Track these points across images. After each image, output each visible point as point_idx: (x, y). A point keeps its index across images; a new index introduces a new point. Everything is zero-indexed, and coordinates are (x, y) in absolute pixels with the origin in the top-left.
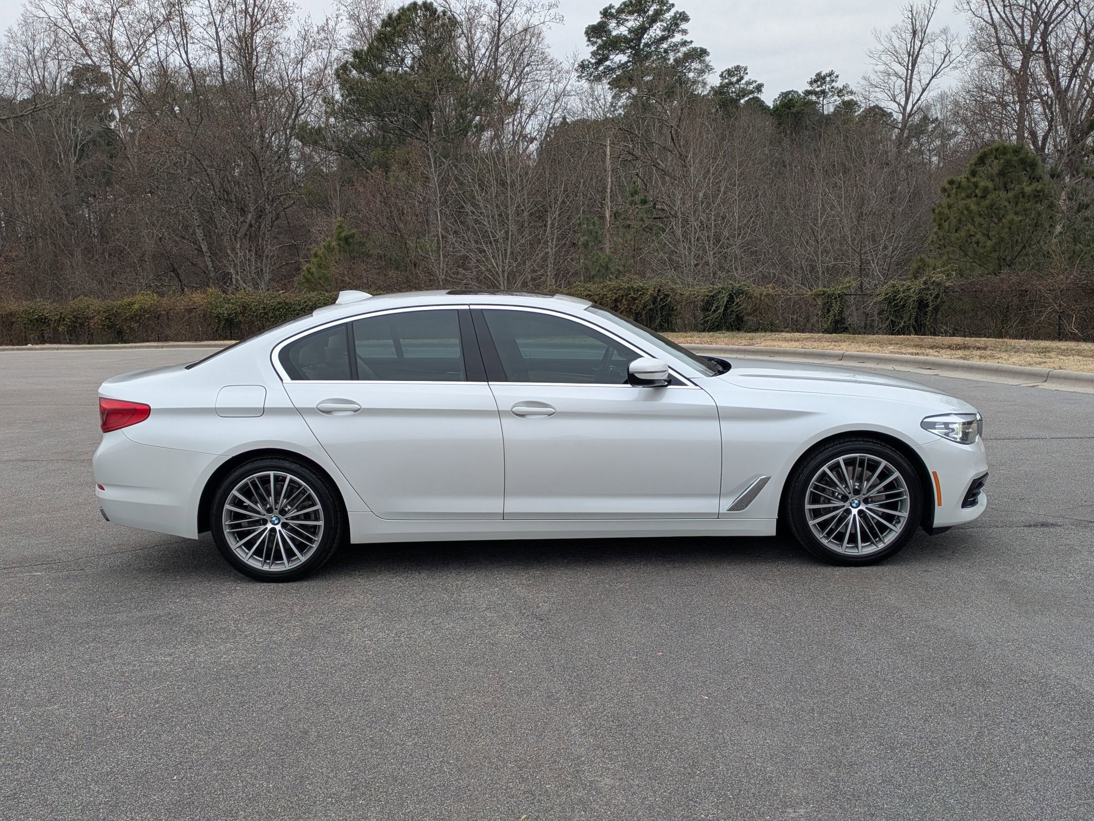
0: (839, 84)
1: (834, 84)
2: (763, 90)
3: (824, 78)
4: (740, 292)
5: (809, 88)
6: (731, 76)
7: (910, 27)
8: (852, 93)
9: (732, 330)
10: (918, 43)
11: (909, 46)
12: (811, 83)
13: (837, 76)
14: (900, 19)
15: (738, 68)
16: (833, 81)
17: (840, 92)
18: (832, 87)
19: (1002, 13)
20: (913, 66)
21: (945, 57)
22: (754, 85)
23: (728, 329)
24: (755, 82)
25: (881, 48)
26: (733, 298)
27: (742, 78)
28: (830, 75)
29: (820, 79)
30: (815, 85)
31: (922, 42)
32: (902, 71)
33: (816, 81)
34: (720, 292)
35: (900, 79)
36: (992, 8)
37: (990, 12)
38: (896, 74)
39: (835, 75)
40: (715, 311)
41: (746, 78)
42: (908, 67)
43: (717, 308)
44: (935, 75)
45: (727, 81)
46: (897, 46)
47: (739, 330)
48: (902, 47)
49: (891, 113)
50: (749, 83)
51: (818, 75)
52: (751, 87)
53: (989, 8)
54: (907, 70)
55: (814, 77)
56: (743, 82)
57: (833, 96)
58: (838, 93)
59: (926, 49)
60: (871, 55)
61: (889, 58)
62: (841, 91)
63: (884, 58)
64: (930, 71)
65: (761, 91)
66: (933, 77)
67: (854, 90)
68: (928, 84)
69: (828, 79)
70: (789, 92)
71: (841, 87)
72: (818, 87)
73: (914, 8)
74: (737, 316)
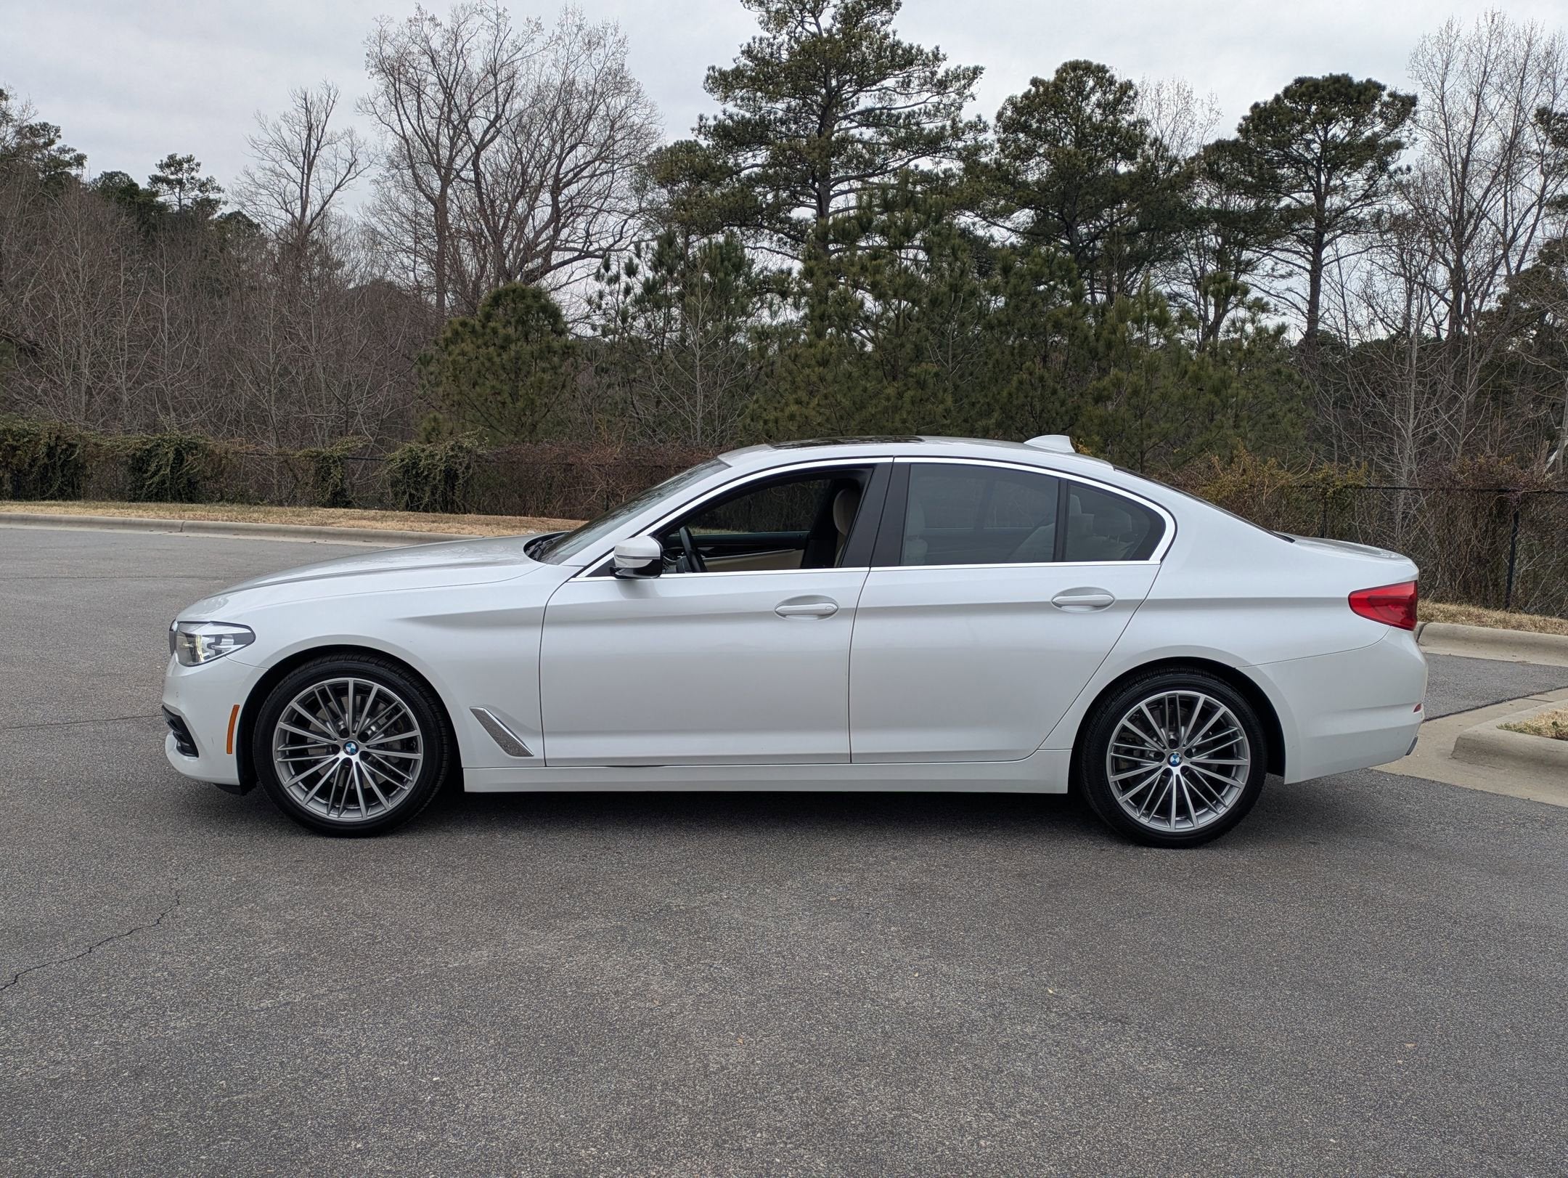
0: (201, 175)
1: (194, 174)
2: (85, 163)
3: (180, 163)
4: (193, 447)
5: (160, 174)
6: (36, 136)
7: (304, 119)
8: (219, 190)
9: (182, 501)
10: (314, 143)
11: (304, 143)
12: (161, 167)
13: (198, 165)
14: (293, 108)
15: (45, 126)
16: (193, 169)
17: (203, 186)
18: (192, 178)
19: (416, 126)
20: (310, 169)
21: (351, 166)
22: (72, 155)
23: (174, 499)
24: (74, 150)
25: (268, 139)
26: (181, 454)
27: (52, 142)
28: (189, 160)
29: (173, 163)
30: (167, 171)
31: (319, 143)
32: (295, 173)
33: (168, 166)
34: (159, 445)
35: (292, 184)
36: (404, 117)
37: (400, 120)
38: (288, 177)
39: (195, 162)
40: (155, 474)
41: (59, 143)
42: (303, 169)
43: (159, 468)
44: (339, 187)
45: (27, 141)
46: (288, 140)
47: (191, 500)
48: (297, 144)
49: (259, 225)
50: (63, 150)
51: (172, 157)
52: (67, 157)
53: (399, 115)
54: (303, 173)
55: (165, 160)
56: (55, 147)
57: (193, 189)
58: (200, 186)
59: (325, 152)
60: (254, 144)
61: (279, 154)
62: (203, 184)
63: (272, 151)
64: (332, 180)
65: (82, 164)
66: (336, 189)
67: (222, 186)
68: (331, 196)
69: (186, 166)
70: (116, 174)
71: (204, 179)
72: (172, 174)
73: (309, 96)
74: (189, 480)
